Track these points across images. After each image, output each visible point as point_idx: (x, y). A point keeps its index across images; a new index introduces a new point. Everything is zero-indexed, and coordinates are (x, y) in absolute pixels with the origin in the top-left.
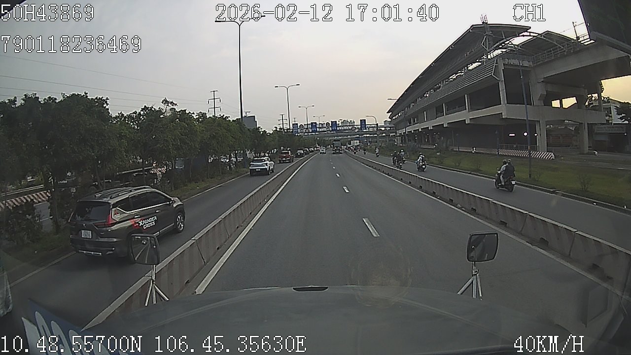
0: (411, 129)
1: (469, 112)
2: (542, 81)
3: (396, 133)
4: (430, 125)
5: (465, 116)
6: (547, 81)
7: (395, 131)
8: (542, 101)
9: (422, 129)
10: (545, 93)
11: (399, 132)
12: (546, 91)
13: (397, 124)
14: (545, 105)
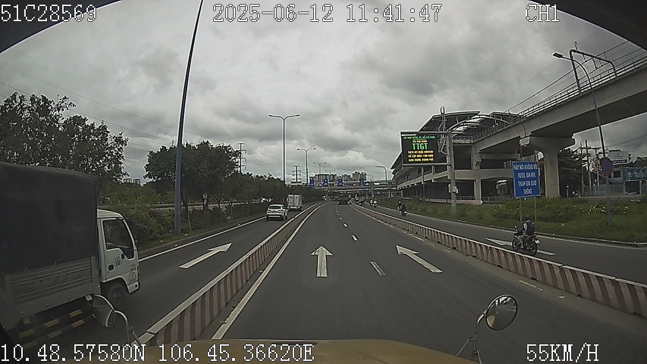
0: (405, 185)
4: (415, 182)
5: (432, 177)
6: (483, 152)
7: (395, 185)
8: (479, 166)
9: (411, 185)
10: (480, 161)
11: (399, 186)
12: (482, 160)
13: (398, 179)
14: (481, 168)
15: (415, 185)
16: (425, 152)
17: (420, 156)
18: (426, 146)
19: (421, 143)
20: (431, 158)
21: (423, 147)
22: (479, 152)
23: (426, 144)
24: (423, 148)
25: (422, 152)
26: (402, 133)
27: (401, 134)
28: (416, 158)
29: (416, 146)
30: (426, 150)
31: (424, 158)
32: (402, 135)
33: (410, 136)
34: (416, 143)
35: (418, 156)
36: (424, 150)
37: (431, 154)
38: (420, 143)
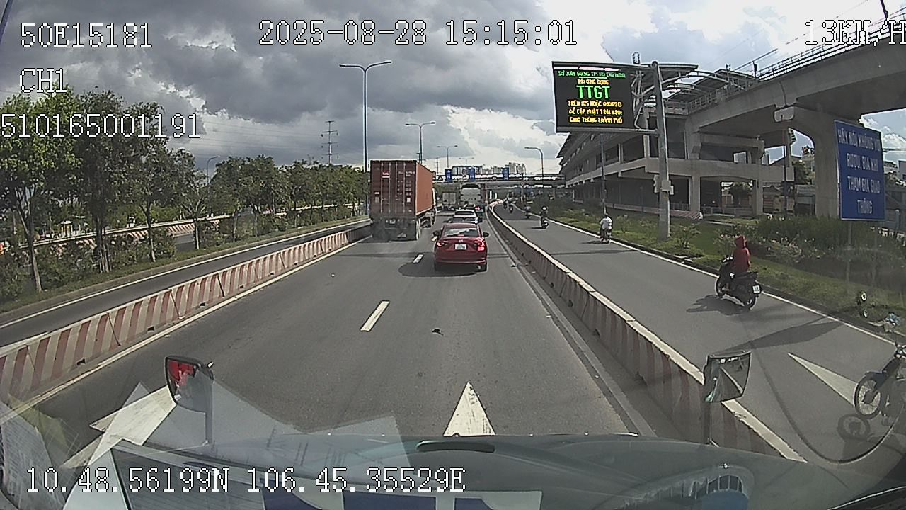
0: (576, 180)
1: (621, 163)
2: (698, 132)
3: (565, 185)
4: (591, 176)
5: (617, 168)
6: (704, 131)
7: (563, 181)
8: (697, 155)
9: (586, 181)
11: (568, 183)
12: (702, 144)
13: (565, 173)
14: (700, 159)
15: (592, 181)
16: (605, 104)
17: (593, 112)
18: (606, 91)
19: (597, 85)
20: (618, 116)
21: (600, 93)
22: (698, 130)
23: (606, 88)
24: (601, 96)
25: (598, 104)
26: (554, 64)
27: (553, 66)
28: (586, 115)
29: (585, 90)
30: (607, 100)
31: (602, 116)
32: (555, 68)
33: (573, 71)
34: (586, 84)
35: (589, 111)
36: (603, 100)
37: (618, 108)
38: (594, 85)
